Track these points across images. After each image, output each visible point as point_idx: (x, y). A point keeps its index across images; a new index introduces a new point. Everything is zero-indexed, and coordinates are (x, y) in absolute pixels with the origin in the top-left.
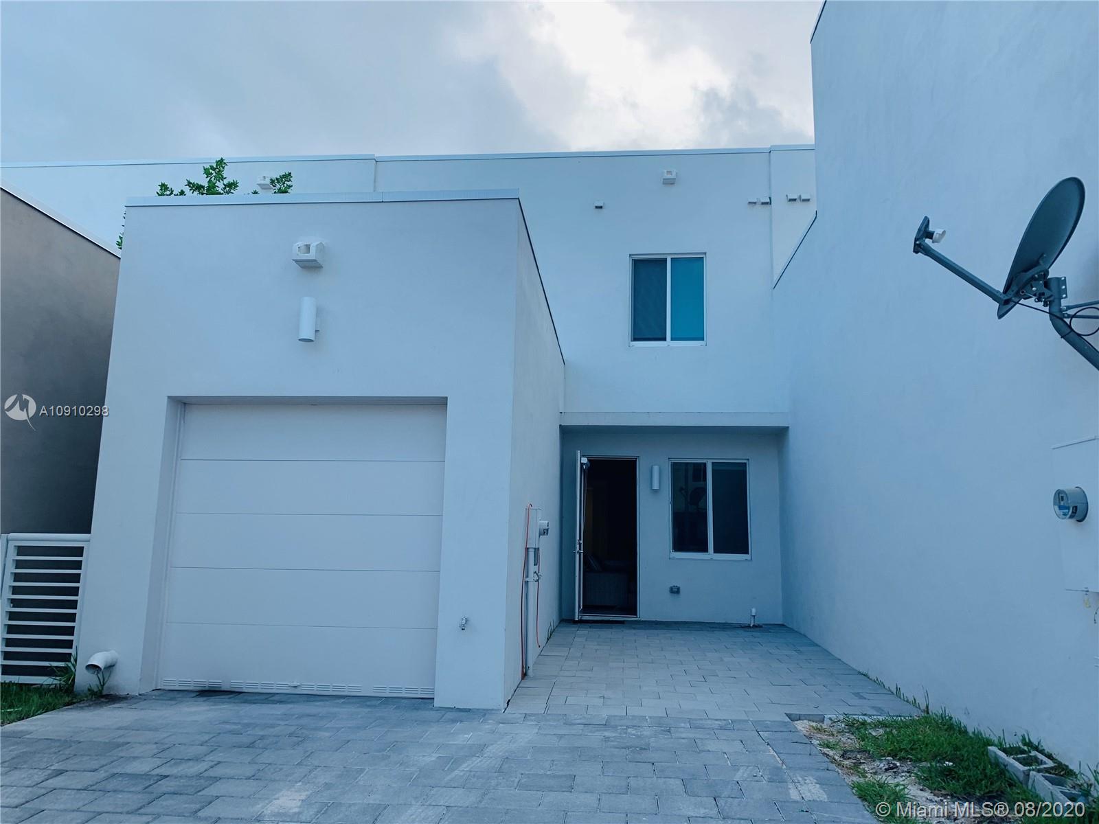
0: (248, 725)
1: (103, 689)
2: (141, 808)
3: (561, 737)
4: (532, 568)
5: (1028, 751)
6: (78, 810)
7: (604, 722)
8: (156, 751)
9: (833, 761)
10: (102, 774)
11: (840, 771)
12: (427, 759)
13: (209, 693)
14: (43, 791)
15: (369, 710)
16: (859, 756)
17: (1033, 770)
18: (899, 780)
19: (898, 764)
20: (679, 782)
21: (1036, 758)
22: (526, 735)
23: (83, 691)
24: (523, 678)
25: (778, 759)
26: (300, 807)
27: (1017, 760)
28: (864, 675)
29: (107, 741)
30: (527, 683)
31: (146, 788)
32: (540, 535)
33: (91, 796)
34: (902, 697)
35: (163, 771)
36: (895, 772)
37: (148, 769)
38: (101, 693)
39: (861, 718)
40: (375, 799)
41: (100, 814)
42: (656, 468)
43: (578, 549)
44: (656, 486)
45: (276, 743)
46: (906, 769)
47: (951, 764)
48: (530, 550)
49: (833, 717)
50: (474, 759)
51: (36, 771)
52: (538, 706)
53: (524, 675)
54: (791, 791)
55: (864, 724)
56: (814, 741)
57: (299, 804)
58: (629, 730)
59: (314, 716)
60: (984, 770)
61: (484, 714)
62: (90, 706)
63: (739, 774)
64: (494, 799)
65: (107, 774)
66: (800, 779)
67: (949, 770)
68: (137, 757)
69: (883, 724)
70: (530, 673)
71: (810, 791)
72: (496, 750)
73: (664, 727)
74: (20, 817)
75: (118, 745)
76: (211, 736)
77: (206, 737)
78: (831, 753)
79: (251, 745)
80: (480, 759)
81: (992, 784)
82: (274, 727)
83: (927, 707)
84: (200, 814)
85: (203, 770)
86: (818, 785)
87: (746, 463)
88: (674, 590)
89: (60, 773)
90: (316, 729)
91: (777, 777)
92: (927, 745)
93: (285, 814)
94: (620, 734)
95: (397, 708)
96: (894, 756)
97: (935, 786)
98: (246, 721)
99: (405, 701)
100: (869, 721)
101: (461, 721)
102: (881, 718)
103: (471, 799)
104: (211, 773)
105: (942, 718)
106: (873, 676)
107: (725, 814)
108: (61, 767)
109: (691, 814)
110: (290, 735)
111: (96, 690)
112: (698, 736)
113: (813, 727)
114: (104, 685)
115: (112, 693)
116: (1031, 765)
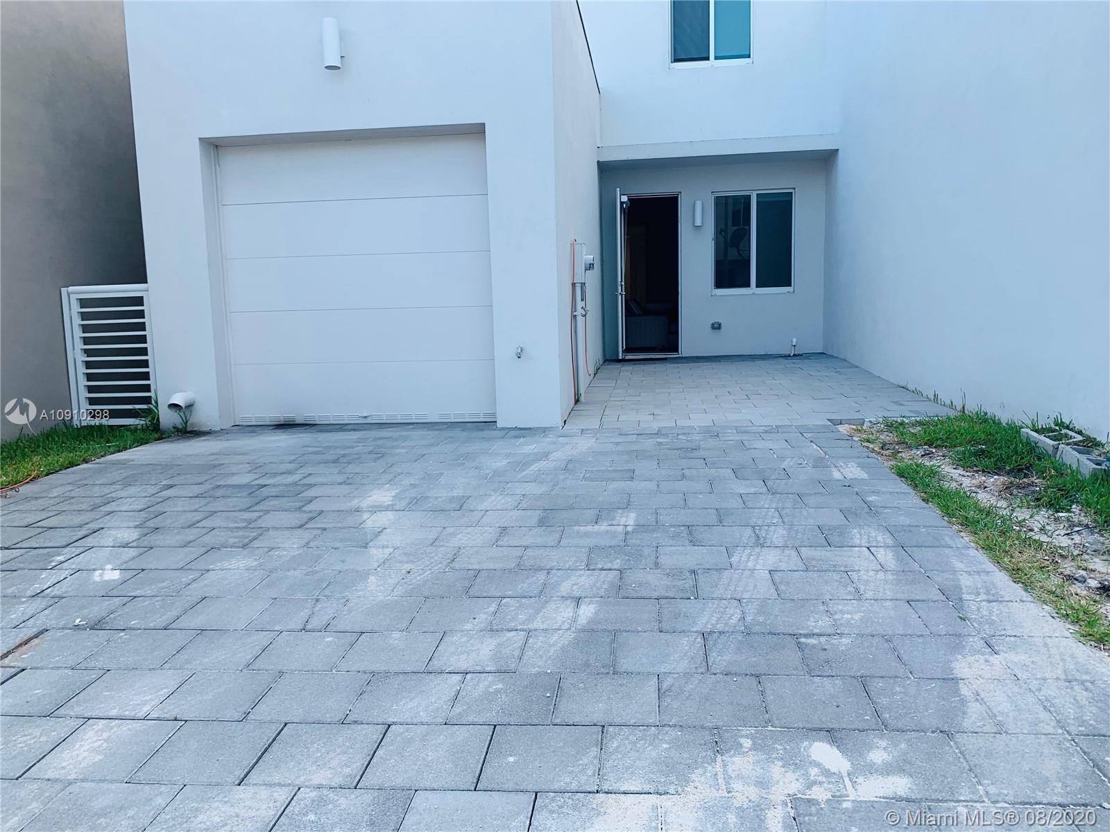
0: (330, 447)
1: (186, 425)
2: (250, 508)
3: (618, 443)
4: (580, 304)
5: (1059, 430)
6: (195, 511)
7: (656, 432)
8: (250, 469)
9: (873, 451)
10: (207, 487)
11: (879, 458)
12: (499, 464)
13: (286, 426)
14: (160, 500)
15: (438, 432)
16: (897, 447)
17: (1062, 443)
18: (934, 462)
19: (934, 451)
20: (730, 471)
21: (1066, 435)
22: (584, 444)
23: (168, 429)
24: (576, 404)
25: (821, 452)
26: (392, 501)
27: (1049, 437)
28: (903, 388)
29: (203, 463)
30: (579, 407)
31: (252, 493)
32: (586, 270)
33: (203, 501)
34: (939, 403)
35: (260, 482)
36: (930, 457)
37: (247, 481)
38: (186, 430)
39: (899, 420)
40: (458, 492)
41: (215, 512)
42: (699, 204)
43: (620, 291)
44: (698, 223)
45: (358, 458)
46: (941, 454)
47: (984, 447)
48: (577, 285)
49: (873, 420)
50: (541, 462)
51: (148, 486)
52: (594, 423)
53: (577, 401)
54: (834, 473)
55: (902, 424)
56: (854, 438)
57: (391, 499)
58: (680, 437)
59: (388, 438)
60: (1016, 447)
61: (544, 431)
62: (178, 440)
63: (786, 463)
64: (565, 488)
65: (212, 486)
66: (842, 464)
67: (983, 451)
68: (233, 474)
69: (920, 423)
70: (582, 399)
71: (851, 472)
72: (559, 456)
73: (713, 433)
74: (146, 518)
75: (215, 466)
76: (297, 456)
77: (293, 457)
78: (871, 446)
79: (335, 461)
80: (546, 462)
81: (1022, 458)
82: (353, 448)
83: (963, 407)
84: (304, 509)
85: (297, 480)
86: (859, 468)
87: (792, 193)
88: (716, 326)
89: (171, 486)
90: (393, 447)
91: (819, 463)
92: (962, 434)
93: (380, 506)
94: (671, 439)
95: (463, 430)
96: (930, 445)
97: (968, 464)
98: (327, 445)
99: (470, 424)
100: (907, 421)
101: (524, 437)
102: (918, 419)
103: (544, 489)
104: (306, 481)
105: (978, 414)
106: (911, 387)
107: (773, 491)
108: (169, 482)
109: (742, 492)
110: (370, 453)
111: (180, 427)
112: (745, 438)
113: (853, 429)
114: (187, 422)
115: (195, 429)
116: (1061, 440)
